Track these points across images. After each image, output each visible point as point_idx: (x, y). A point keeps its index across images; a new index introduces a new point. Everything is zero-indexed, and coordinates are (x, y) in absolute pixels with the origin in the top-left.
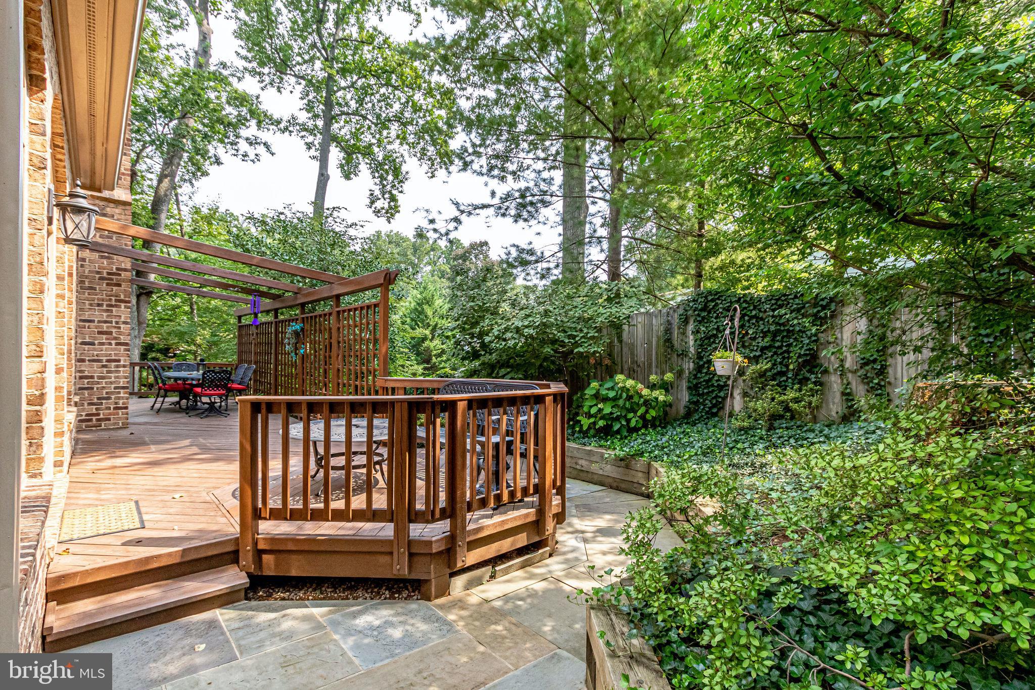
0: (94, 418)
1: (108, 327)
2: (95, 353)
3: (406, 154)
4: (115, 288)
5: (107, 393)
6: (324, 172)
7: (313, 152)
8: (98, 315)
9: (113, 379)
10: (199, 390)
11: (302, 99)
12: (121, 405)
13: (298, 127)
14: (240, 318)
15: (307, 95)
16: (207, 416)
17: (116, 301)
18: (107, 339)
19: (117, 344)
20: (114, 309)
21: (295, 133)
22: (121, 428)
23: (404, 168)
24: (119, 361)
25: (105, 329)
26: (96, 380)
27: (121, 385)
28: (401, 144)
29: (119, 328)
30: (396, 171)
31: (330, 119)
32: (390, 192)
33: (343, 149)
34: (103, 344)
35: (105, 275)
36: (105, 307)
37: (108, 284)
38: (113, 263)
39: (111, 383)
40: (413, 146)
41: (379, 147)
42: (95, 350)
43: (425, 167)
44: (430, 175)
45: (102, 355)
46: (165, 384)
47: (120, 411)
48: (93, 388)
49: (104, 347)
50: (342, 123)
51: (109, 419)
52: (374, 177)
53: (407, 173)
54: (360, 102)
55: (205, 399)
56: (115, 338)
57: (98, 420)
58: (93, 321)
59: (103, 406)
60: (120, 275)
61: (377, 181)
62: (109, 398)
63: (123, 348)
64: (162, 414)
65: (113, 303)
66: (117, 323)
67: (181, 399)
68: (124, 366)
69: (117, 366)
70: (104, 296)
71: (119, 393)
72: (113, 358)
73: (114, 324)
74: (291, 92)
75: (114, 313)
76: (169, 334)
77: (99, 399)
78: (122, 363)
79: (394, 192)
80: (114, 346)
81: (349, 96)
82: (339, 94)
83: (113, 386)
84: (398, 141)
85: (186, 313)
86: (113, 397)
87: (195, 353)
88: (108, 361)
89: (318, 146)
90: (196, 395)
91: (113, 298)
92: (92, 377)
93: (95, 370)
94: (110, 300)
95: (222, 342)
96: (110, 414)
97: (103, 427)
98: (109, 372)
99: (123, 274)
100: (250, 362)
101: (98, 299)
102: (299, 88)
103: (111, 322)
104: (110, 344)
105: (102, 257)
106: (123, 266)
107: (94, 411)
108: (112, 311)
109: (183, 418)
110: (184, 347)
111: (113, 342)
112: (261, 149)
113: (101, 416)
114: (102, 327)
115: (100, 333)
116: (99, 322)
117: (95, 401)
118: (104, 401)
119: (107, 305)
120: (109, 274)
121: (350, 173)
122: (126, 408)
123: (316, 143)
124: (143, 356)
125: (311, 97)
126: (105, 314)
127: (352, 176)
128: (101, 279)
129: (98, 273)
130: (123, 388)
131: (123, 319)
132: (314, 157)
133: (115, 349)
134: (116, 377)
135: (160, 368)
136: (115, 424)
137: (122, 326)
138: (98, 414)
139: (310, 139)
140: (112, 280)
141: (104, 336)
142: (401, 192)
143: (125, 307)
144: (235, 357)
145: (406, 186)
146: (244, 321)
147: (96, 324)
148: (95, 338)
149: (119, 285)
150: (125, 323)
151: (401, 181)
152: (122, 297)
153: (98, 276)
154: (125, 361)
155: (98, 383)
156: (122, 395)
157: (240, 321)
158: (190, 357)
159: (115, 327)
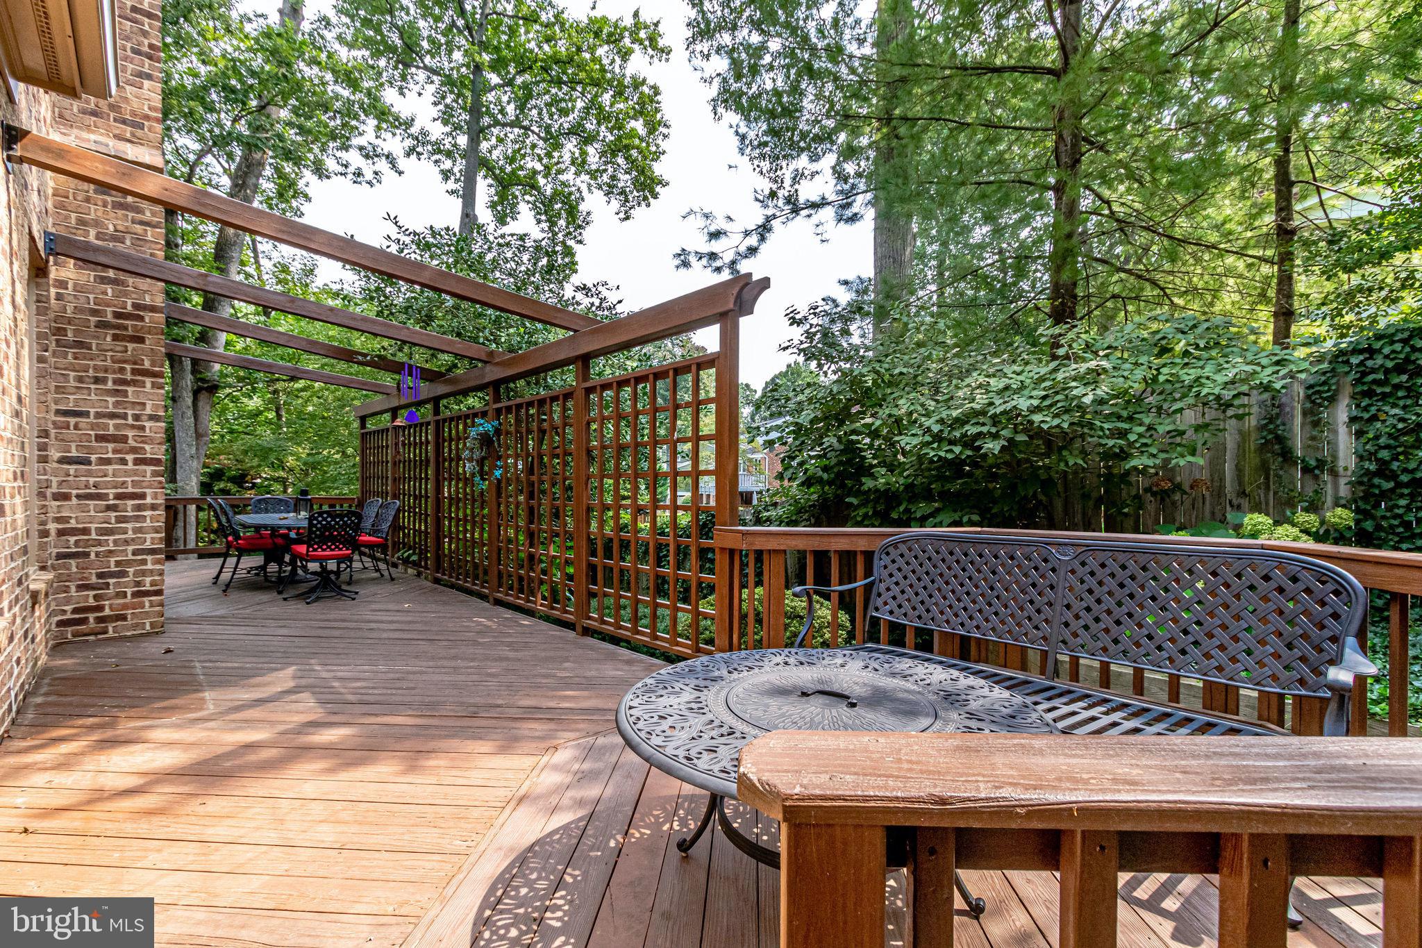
0: (91, 617)
1: (117, 427)
2: (92, 480)
3: (584, 188)
4: (130, 346)
5: (118, 563)
6: (469, 211)
7: (451, 185)
8: (95, 401)
9: (130, 535)
10: (302, 549)
11: (435, 104)
12: (148, 588)
13: (430, 148)
14: (363, 420)
15: (444, 98)
16: (318, 599)
17: (134, 372)
18: (115, 451)
19: (137, 462)
20: (130, 389)
21: (425, 156)
22: (148, 634)
23: (583, 207)
24: (143, 496)
25: (112, 431)
26: (94, 536)
27: (148, 545)
28: (577, 174)
29: (143, 428)
30: (572, 211)
31: (477, 134)
32: (564, 243)
33: (495, 177)
34: (108, 462)
35: (110, 317)
36: (110, 385)
37: (116, 338)
38: (126, 294)
39: (126, 542)
40: (594, 174)
41: (545, 177)
42: (89, 474)
43: (615, 204)
44: (622, 215)
45: (107, 485)
46: (237, 537)
47: (146, 600)
48: (87, 555)
49: (110, 468)
50: (494, 140)
51: (124, 618)
52: (539, 222)
53: (589, 213)
54: (521, 107)
55: (313, 566)
56: (134, 450)
57: (100, 620)
58: (87, 414)
59: (111, 591)
60: (141, 318)
61: (545, 225)
62: (123, 574)
63: (149, 469)
64: (234, 595)
65: (129, 377)
66: (137, 417)
67: (267, 562)
68: (154, 507)
69: (139, 508)
70: (109, 363)
71: (144, 562)
72: (130, 490)
73: (130, 421)
74: (420, 94)
75: (131, 398)
76: (245, 452)
77: (100, 576)
78: (149, 500)
79: (571, 243)
80: (130, 466)
81: (505, 99)
82: (491, 97)
83: (130, 548)
84: (573, 169)
85: (269, 422)
86: (131, 570)
87: (283, 481)
88: (119, 497)
89: (458, 175)
90: (295, 557)
91: (128, 367)
92: (86, 531)
93: (93, 516)
94: (122, 370)
95: (330, 464)
96: (125, 607)
97: (111, 633)
98: (120, 520)
99: (148, 316)
100: (384, 494)
101: (96, 368)
102: (431, 89)
103: (125, 417)
104: (123, 462)
105: (103, 280)
106: (148, 300)
107: (91, 602)
108: (125, 394)
109: (269, 605)
110: (266, 473)
111: (130, 457)
112: (382, 165)
113: (107, 612)
114: (106, 427)
115: (100, 438)
116: (99, 415)
117: (94, 580)
118: (111, 581)
119: (115, 382)
120: (117, 315)
121: (506, 215)
122: (159, 593)
123: (456, 170)
124: (206, 488)
125: (448, 101)
126: (111, 400)
127: (509, 219)
128: (102, 325)
129: (94, 312)
130: (152, 552)
131: (148, 411)
132: (453, 192)
133: (135, 473)
134: (136, 530)
135: (228, 509)
136: (135, 626)
137: (148, 424)
138: (100, 608)
139: (447, 164)
140: (126, 328)
141: (111, 446)
142: (580, 242)
143: (154, 385)
144: (356, 486)
145: (587, 234)
146: (371, 425)
147: (92, 419)
148: (91, 450)
149: (141, 340)
150: (152, 418)
151: (580, 227)
152: (147, 364)
153: (93, 319)
154: (155, 496)
155: (99, 543)
156: (150, 566)
157: (363, 426)
158: (277, 487)
159: (133, 427)
